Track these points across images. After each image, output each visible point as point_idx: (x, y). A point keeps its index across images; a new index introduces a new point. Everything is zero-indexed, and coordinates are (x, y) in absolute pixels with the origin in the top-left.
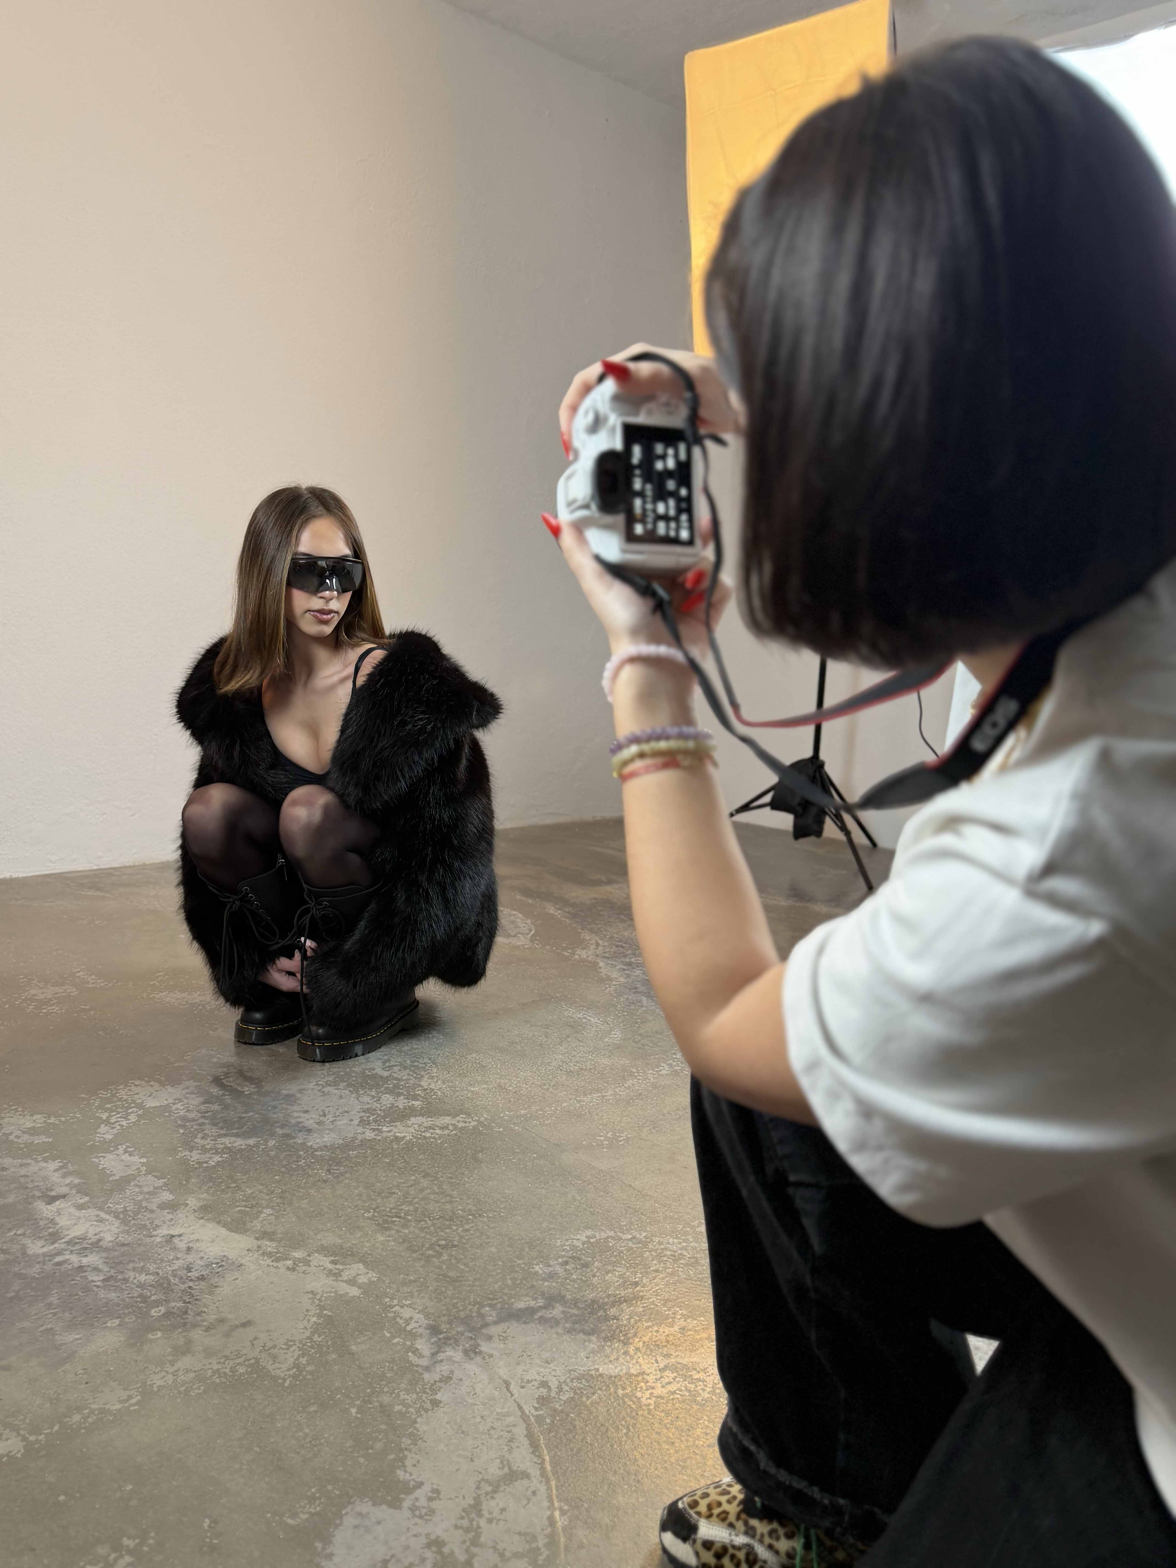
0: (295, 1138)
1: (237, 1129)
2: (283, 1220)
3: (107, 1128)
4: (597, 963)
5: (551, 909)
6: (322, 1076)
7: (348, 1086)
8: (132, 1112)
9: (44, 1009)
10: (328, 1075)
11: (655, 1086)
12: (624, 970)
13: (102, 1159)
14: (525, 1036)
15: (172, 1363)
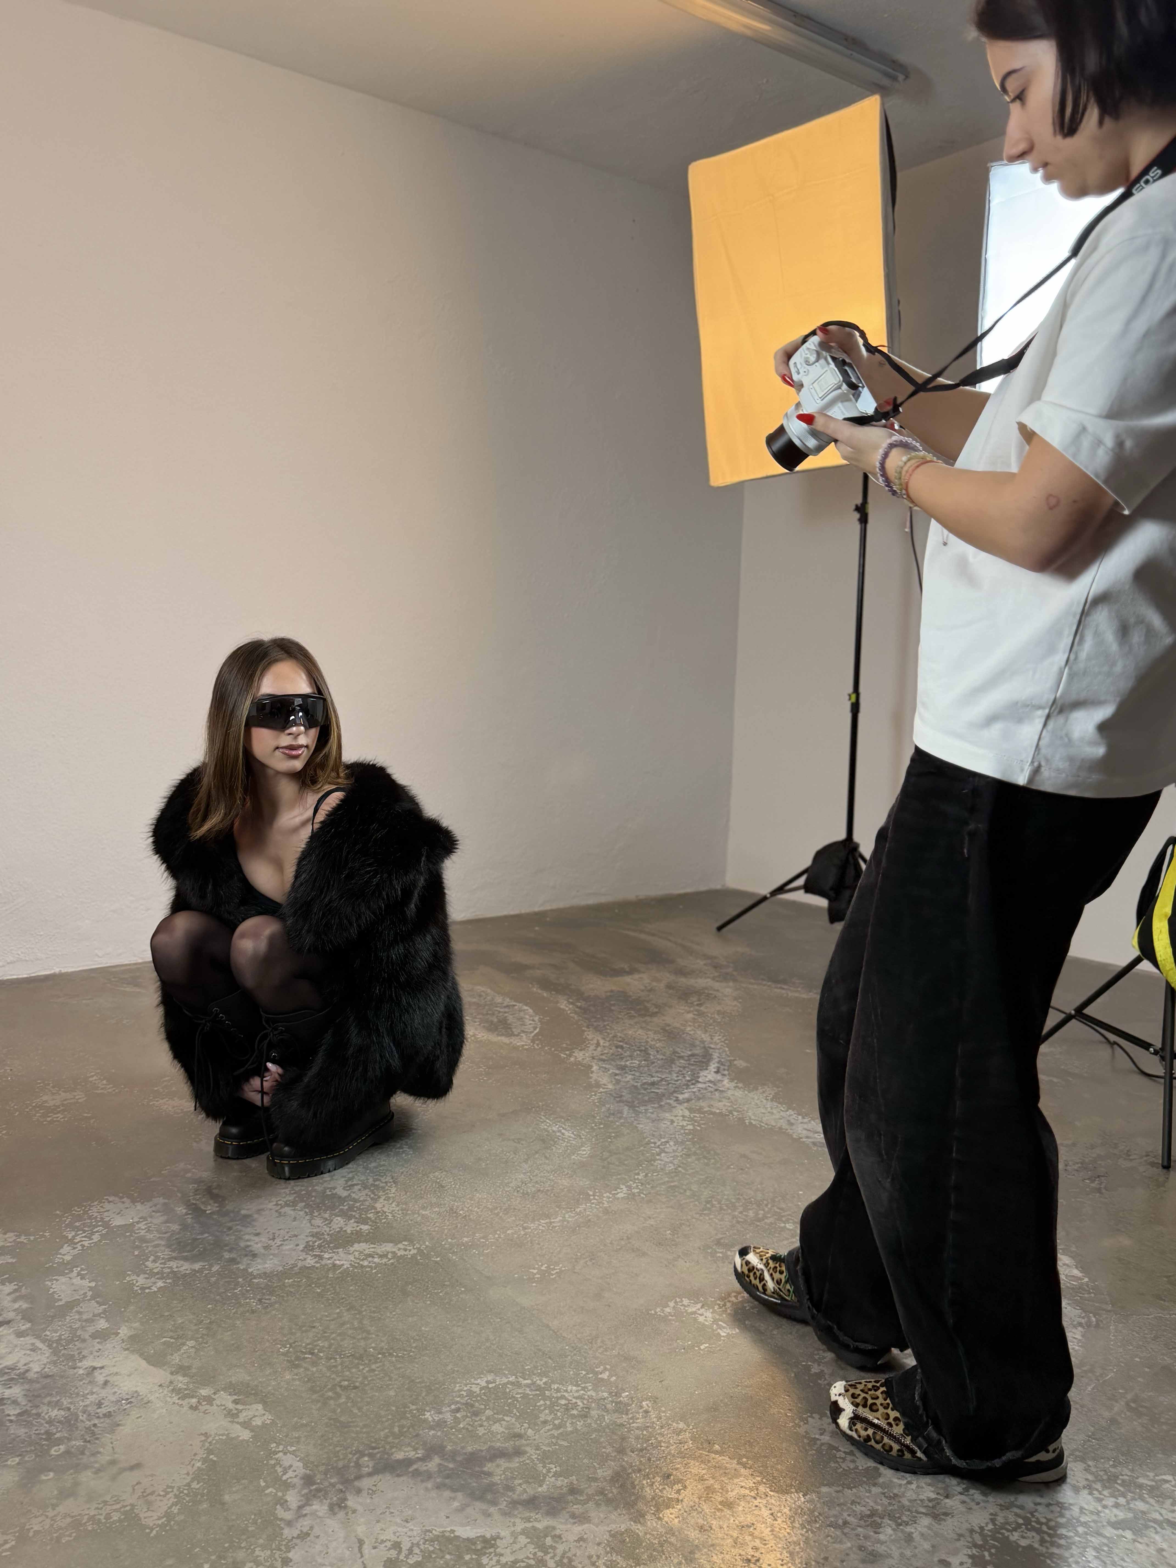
0: (238, 1263)
1: (188, 1251)
2: (202, 1353)
3: (69, 1248)
4: (591, 1067)
5: (564, 1004)
6: (284, 1195)
7: (305, 1207)
8: (97, 1232)
9: (49, 1117)
10: (290, 1194)
11: (606, 1211)
12: (616, 1075)
13: (55, 1282)
14: (494, 1151)
15: (54, 1506)
